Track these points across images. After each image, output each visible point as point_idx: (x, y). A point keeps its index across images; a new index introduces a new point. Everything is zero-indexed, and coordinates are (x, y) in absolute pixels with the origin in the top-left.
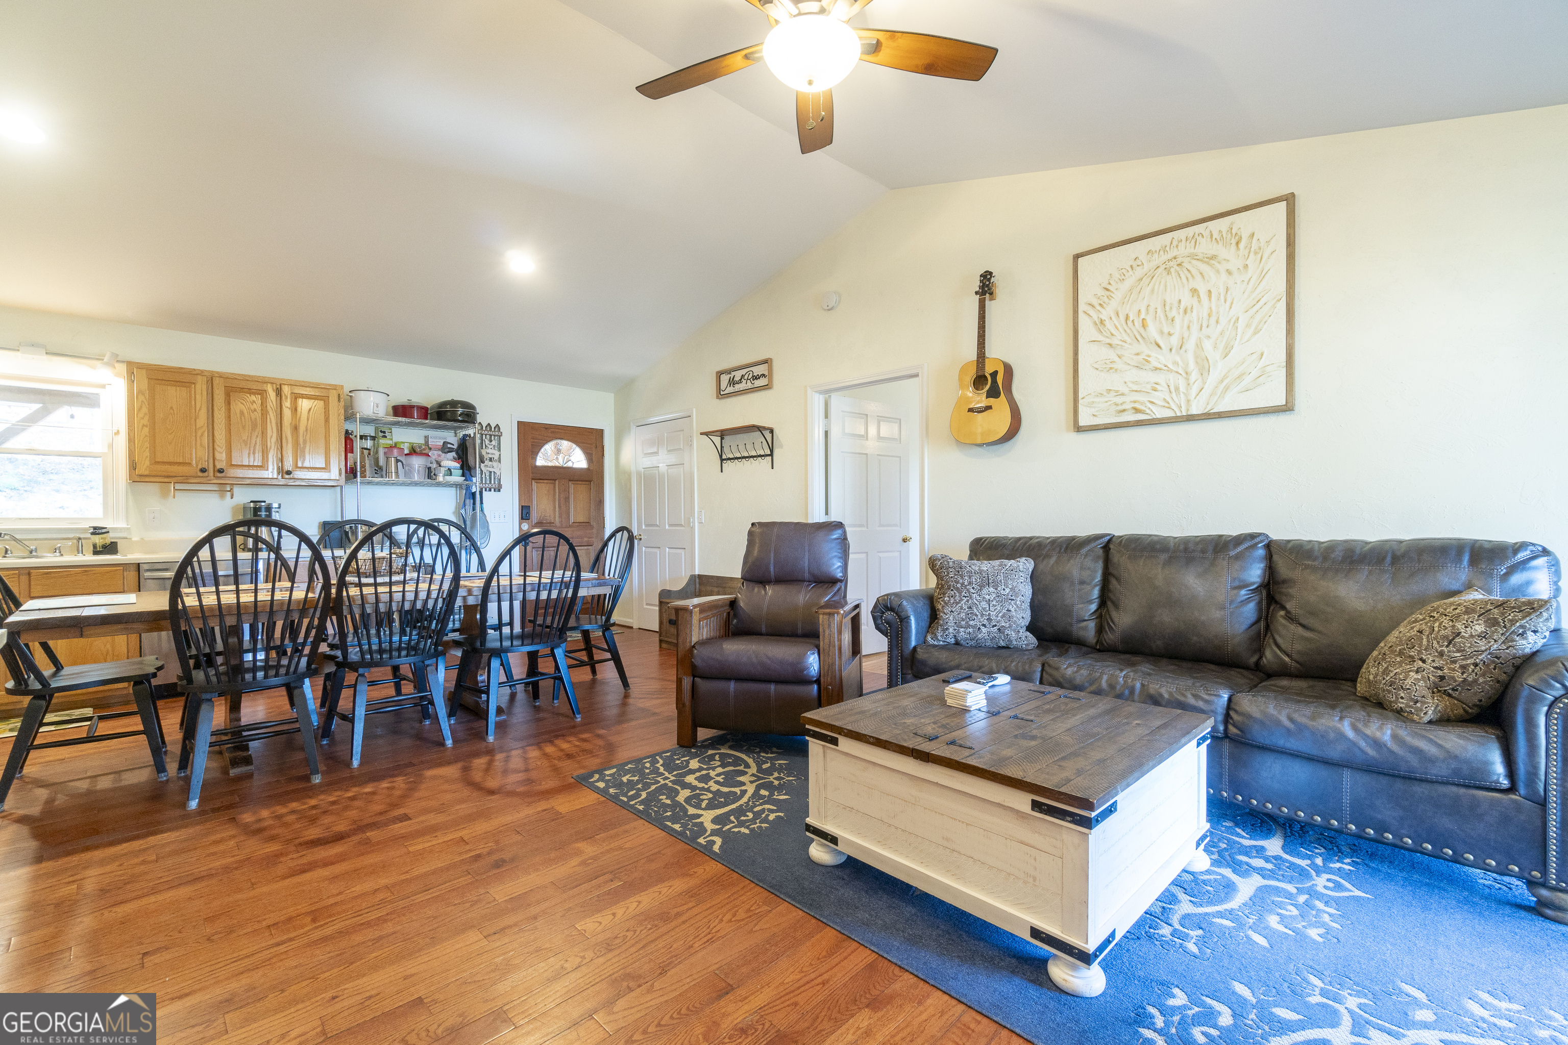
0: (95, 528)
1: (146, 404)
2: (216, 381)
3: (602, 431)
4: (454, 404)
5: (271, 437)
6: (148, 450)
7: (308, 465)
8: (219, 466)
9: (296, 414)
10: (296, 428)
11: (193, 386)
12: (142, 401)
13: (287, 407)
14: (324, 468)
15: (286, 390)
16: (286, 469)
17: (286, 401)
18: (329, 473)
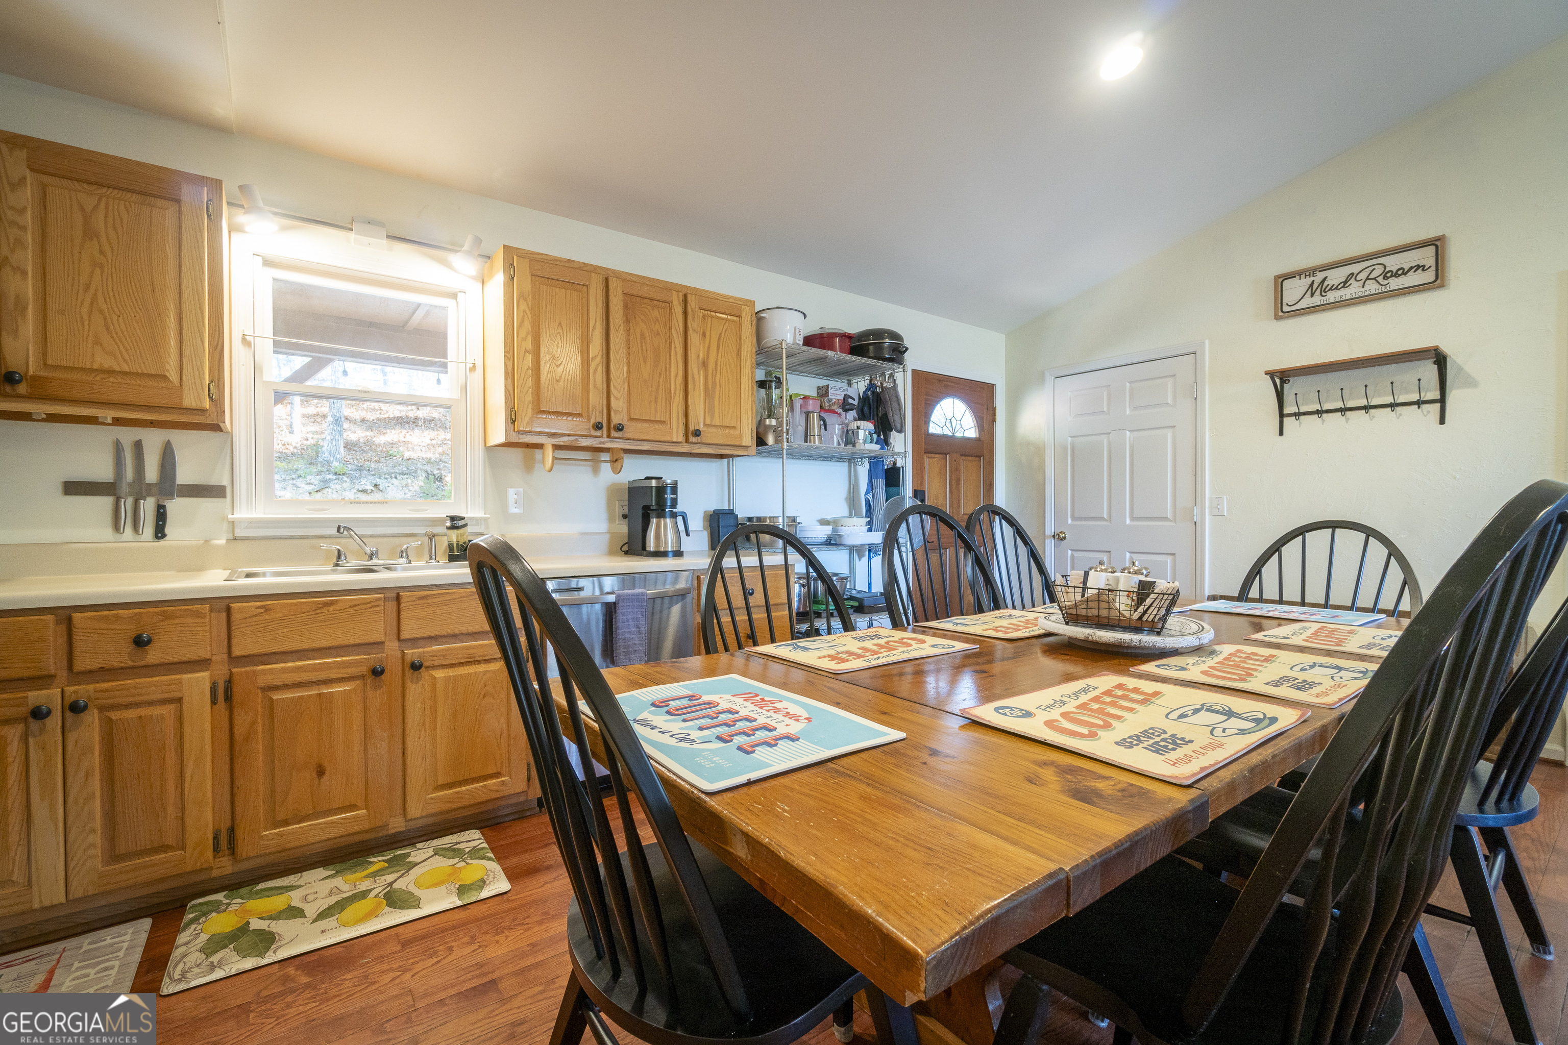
0: (453, 518)
1: (530, 316)
2: (613, 283)
3: (993, 385)
4: (879, 334)
5: (676, 376)
6: (530, 390)
7: (717, 421)
8: (616, 420)
9: (704, 343)
10: (705, 364)
11: (586, 290)
12: (524, 311)
13: (694, 330)
14: (734, 427)
15: (692, 303)
16: (692, 427)
17: (693, 320)
18: (740, 436)
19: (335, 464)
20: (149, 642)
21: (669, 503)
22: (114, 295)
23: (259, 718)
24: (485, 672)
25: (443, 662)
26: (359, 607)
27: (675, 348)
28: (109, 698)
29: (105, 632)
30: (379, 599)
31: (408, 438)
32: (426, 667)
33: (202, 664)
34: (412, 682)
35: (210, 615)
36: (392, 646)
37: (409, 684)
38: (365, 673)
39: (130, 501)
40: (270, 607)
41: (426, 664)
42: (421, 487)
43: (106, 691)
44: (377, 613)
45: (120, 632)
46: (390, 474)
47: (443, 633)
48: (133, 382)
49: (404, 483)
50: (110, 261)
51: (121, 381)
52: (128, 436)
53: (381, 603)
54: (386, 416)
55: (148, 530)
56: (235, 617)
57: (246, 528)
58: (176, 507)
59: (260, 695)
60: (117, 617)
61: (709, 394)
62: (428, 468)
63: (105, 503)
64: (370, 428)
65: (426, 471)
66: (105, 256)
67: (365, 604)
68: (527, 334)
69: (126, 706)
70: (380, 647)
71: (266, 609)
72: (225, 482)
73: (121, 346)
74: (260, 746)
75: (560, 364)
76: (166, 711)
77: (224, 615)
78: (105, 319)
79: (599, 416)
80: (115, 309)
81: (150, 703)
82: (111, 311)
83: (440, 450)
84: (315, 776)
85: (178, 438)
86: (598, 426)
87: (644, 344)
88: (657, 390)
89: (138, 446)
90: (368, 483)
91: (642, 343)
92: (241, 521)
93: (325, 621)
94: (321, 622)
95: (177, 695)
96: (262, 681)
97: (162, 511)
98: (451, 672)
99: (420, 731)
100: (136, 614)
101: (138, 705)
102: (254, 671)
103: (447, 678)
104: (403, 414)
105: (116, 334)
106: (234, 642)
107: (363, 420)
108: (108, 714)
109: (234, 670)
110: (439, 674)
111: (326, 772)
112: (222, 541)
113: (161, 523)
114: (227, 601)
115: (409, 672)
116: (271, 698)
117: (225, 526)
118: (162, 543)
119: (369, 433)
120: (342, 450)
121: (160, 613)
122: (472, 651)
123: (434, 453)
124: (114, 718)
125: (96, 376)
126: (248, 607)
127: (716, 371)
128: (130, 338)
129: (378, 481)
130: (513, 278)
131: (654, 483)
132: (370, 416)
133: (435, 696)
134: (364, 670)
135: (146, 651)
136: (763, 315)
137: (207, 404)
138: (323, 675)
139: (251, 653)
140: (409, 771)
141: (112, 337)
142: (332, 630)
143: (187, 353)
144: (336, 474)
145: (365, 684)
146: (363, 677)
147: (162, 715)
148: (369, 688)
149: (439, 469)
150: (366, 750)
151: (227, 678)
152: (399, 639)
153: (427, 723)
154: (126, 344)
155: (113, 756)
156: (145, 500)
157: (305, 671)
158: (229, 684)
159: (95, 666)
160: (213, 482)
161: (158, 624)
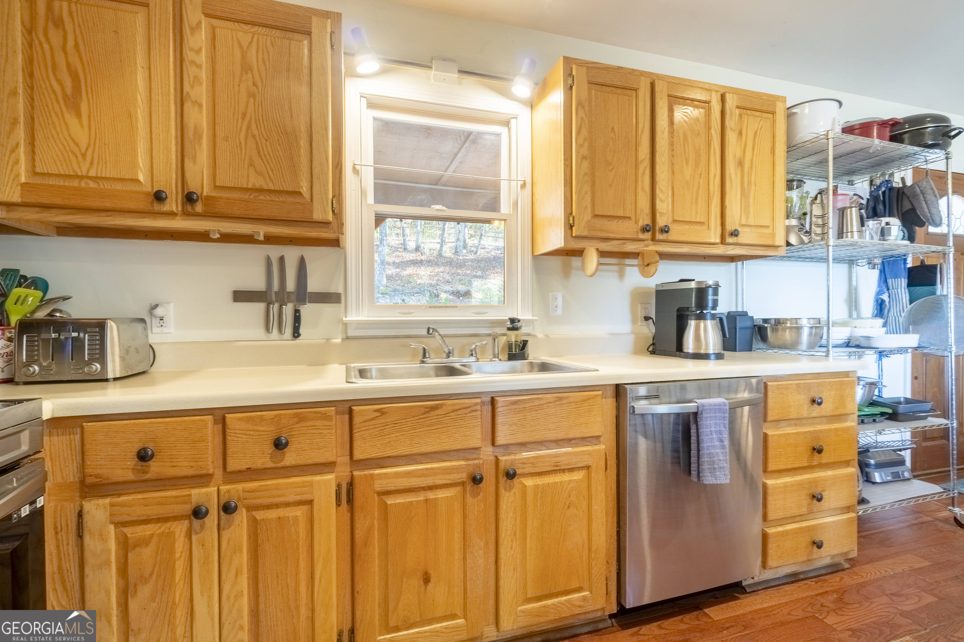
0: (513, 321)
1: (587, 121)
2: (658, 87)
7: (751, 222)
8: (661, 222)
9: (741, 141)
10: (740, 163)
11: (634, 95)
12: (582, 119)
13: (731, 129)
14: (768, 227)
15: (731, 102)
16: (730, 227)
17: (731, 119)
18: (773, 235)
19: (382, 288)
20: (287, 444)
21: (710, 304)
22: (263, 122)
23: (376, 521)
24: (570, 481)
25: (533, 470)
26: (459, 412)
27: (714, 148)
28: (255, 498)
29: (252, 433)
30: (476, 404)
31: (418, 272)
32: (519, 475)
33: (329, 466)
34: (505, 490)
35: (336, 418)
36: (488, 452)
37: (502, 491)
38: (465, 480)
39: (276, 306)
40: (385, 410)
41: (518, 472)
42: (427, 301)
43: (252, 491)
44: (476, 418)
45: (263, 433)
46: (410, 293)
47: (532, 440)
48: (277, 199)
49: (418, 298)
50: (260, 91)
51: (268, 198)
52: (274, 252)
53: (478, 407)
54: (405, 260)
55: (288, 331)
56: (357, 420)
57: (355, 329)
58: (307, 310)
59: (376, 498)
60: (262, 418)
61: (744, 194)
62: (431, 289)
63: (259, 308)
64: (398, 267)
65: (430, 291)
66: (257, 87)
67: (465, 408)
68: (585, 140)
69: (269, 507)
70: (477, 452)
71: (382, 412)
72: (340, 290)
73: (268, 166)
74: (375, 550)
75: (612, 169)
76: (299, 512)
77: (347, 417)
78: (257, 143)
79: (646, 220)
80: (264, 134)
81: (288, 505)
82: (261, 137)
83: (436, 278)
84: (422, 584)
85: (309, 252)
86: (645, 229)
87: (686, 146)
88: (698, 192)
89: (282, 260)
90: (399, 299)
91: (684, 145)
92: (353, 322)
93: (431, 425)
94: (428, 426)
95: (308, 497)
96: (379, 485)
97: (298, 314)
98: (540, 481)
99: (512, 541)
100: (276, 416)
101: (277, 506)
102: (372, 475)
103: (536, 487)
104: (414, 258)
105: (265, 156)
106: (355, 445)
107: (394, 263)
108: (254, 513)
109: (356, 473)
110: (529, 482)
111: (431, 580)
112: (338, 340)
113: (297, 325)
114: (350, 404)
115: (503, 480)
116: (386, 503)
117: (340, 327)
118: (298, 341)
119: (398, 270)
120: (385, 280)
121: (296, 415)
122: (558, 459)
123: (433, 280)
124: (258, 518)
125: (250, 195)
126: (366, 410)
127: (752, 171)
128: (275, 159)
129: (404, 298)
130: (571, 87)
131: (693, 285)
132: (397, 260)
133: (525, 505)
134: (463, 476)
135: (284, 453)
136: (794, 110)
137: (330, 217)
138: (429, 481)
139: (369, 457)
140: (502, 583)
141: (262, 159)
142: (437, 435)
143: (316, 171)
144: (382, 294)
145: (465, 491)
146: (463, 484)
147: (296, 516)
148: (468, 495)
149: (436, 290)
150: (465, 559)
151: (349, 480)
152: (493, 444)
153: (518, 534)
154: (271, 164)
155: (258, 556)
156: (286, 306)
157: (414, 477)
158: (351, 485)
159: (244, 467)
160: (332, 290)
161: (293, 427)
